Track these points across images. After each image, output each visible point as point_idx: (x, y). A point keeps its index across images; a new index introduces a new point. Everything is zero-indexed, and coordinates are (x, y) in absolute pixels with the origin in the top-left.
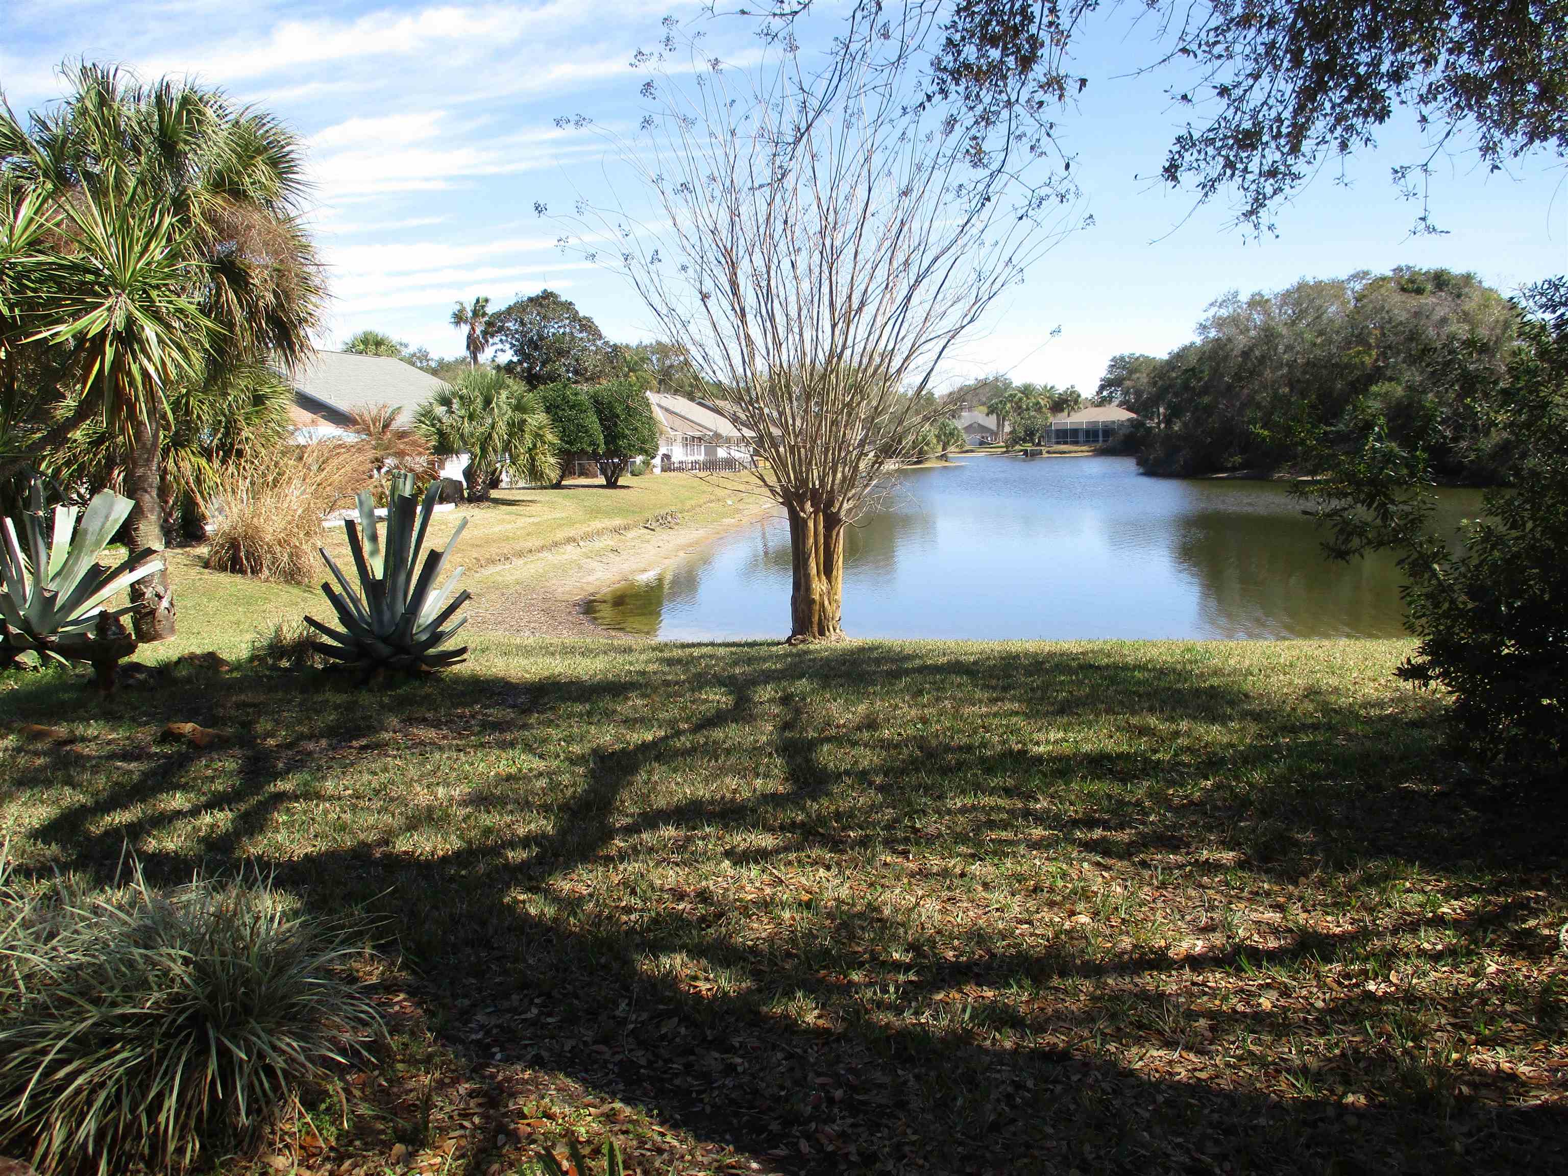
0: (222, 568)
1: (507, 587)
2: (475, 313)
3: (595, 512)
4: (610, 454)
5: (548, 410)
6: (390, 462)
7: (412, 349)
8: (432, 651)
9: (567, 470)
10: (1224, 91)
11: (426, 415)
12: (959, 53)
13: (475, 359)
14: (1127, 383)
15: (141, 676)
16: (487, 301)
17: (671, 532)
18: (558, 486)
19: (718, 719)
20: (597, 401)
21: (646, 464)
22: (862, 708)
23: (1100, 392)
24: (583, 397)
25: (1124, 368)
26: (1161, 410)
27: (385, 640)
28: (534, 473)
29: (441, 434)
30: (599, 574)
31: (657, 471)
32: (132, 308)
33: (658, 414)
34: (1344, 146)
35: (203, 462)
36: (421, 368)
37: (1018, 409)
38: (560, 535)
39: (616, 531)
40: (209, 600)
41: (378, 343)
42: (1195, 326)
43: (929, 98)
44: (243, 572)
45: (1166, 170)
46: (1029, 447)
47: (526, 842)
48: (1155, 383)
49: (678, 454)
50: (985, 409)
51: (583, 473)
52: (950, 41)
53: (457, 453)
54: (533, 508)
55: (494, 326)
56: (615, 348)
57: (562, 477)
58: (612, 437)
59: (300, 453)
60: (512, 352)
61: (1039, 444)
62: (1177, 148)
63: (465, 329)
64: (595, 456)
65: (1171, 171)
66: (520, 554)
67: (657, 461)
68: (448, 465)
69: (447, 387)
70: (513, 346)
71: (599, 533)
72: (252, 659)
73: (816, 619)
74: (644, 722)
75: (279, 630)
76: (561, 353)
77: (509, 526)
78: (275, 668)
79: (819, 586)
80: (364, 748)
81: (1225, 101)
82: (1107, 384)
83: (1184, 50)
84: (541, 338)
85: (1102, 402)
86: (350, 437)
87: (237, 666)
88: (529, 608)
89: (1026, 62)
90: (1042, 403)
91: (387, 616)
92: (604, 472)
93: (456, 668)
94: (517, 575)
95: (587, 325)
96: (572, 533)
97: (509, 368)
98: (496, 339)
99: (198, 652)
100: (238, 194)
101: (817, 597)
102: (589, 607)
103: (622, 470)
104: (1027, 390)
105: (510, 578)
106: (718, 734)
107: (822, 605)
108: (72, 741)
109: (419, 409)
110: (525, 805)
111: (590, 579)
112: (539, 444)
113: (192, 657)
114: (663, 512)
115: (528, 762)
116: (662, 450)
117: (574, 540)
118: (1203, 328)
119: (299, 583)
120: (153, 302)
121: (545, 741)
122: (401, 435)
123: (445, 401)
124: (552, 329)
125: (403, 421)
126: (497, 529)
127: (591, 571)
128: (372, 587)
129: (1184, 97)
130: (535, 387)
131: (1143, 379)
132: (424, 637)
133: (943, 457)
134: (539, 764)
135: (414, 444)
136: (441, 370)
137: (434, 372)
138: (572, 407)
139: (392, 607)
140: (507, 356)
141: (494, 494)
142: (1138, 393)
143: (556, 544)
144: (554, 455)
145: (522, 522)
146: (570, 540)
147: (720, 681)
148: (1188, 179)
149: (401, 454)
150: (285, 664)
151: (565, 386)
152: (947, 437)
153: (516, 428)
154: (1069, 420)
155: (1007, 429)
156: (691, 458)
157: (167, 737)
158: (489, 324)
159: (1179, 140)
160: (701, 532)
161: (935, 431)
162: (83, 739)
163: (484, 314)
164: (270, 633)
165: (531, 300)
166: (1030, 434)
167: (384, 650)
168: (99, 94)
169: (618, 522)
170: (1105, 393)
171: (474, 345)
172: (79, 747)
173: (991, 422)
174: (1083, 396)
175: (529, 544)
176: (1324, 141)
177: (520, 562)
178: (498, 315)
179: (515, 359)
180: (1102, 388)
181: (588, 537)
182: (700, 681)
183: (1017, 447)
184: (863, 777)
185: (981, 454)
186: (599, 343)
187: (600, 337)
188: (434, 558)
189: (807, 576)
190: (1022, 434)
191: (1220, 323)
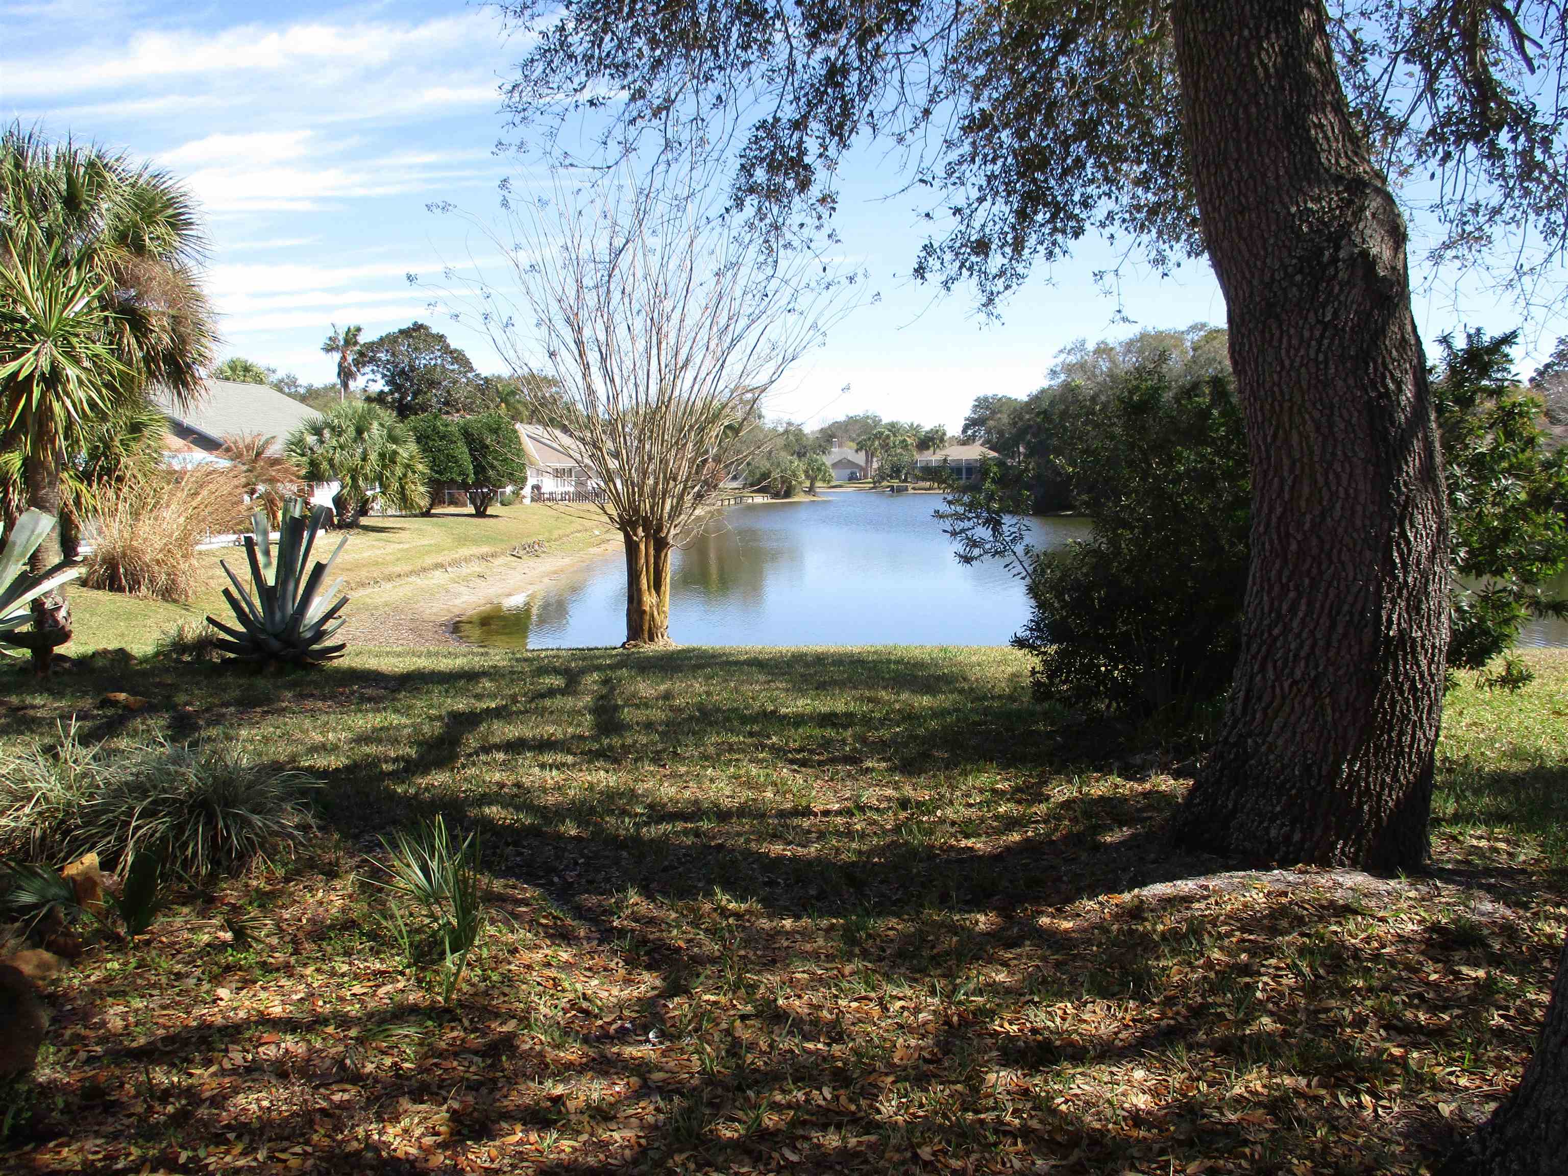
0: (98, 586)
1: (376, 608)
2: (347, 342)
3: (463, 540)
4: (478, 484)
5: (418, 441)
6: (261, 488)
7: (280, 374)
8: (316, 647)
9: (437, 498)
10: (957, 211)
11: (297, 444)
12: (751, 176)
13: (345, 385)
14: (991, 423)
15: (67, 665)
16: (359, 330)
17: (538, 560)
18: (427, 514)
19: (551, 692)
20: (466, 433)
21: (516, 494)
22: (663, 687)
23: (964, 431)
24: (452, 429)
25: (987, 408)
26: (1022, 449)
27: (276, 636)
28: (405, 501)
29: (313, 463)
30: (465, 598)
31: (527, 501)
32: (55, 353)
33: (529, 446)
34: (1050, 255)
35: (83, 487)
36: (289, 395)
37: (886, 447)
38: (429, 561)
39: (483, 558)
40: (92, 615)
41: (247, 369)
42: (1047, 371)
43: (727, 210)
44: (121, 589)
45: (916, 271)
46: (895, 483)
47: (396, 760)
48: (1015, 423)
49: (549, 485)
50: (854, 445)
51: (453, 502)
52: (742, 166)
53: (328, 480)
54: (403, 535)
55: (366, 356)
56: (486, 379)
57: (432, 506)
58: (480, 469)
59: (175, 477)
60: (383, 382)
61: (905, 481)
62: (923, 254)
63: (337, 356)
64: (465, 486)
65: (920, 271)
66: (389, 578)
67: (527, 491)
68: (317, 492)
69: (317, 416)
70: (384, 376)
71: (467, 560)
72: (157, 654)
73: (646, 627)
74: (493, 696)
75: (181, 629)
76: (433, 384)
77: (378, 552)
78: (178, 661)
79: (649, 599)
80: (266, 713)
81: (958, 217)
82: (972, 423)
83: (922, 181)
84: (413, 369)
85: (966, 441)
86: (224, 463)
87: (145, 660)
88: (397, 626)
89: (803, 185)
90: (909, 441)
91: (278, 616)
92: (473, 502)
93: (336, 663)
94: (385, 598)
95: (459, 358)
96: (440, 560)
97: (380, 398)
98: (367, 369)
99: (110, 647)
100: (139, 249)
101: (647, 609)
102: (456, 627)
103: (491, 499)
104: (893, 427)
105: (379, 601)
106: (548, 702)
107: (652, 615)
108: (25, 708)
109: (289, 437)
110: (395, 741)
111: (457, 602)
112: (410, 474)
113: (105, 652)
114: (530, 541)
115: (395, 719)
116: (531, 482)
117: (442, 566)
118: (1054, 373)
119: (175, 601)
120: (74, 348)
121: (410, 707)
122: (275, 462)
123: (317, 431)
124: (423, 361)
125: (275, 450)
126: (366, 555)
127: (458, 595)
128: (267, 593)
129: (927, 215)
130: (407, 417)
131: (1005, 419)
132: (308, 635)
133: (811, 490)
134: (404, 720)
135: (286, 471)
136: (310, 397)
137: (303, 399)
138: (442, 438)
139: (283, 608)
140: (379, 385)
141: (364, 521)
142: (1001, 433)
143: (424, 570)
144: (423, 484)
145: (392, 548)
146: (438, 566)
147: (556, 671)
148: (934, 278)
149: (272, 481)
150: (187, 658)
151: (436, 417)
152: (815, 473)
153: (388, 459)
154: (934, 458)
155: (875, 465)
156: (561, 489)
157: (106, 703)
158: (362, 354)
159: (925, 247)
160: (567, 560)
161: (803, 467)
162: (33, 707)
163: (356, 343)
164: (173, 632)
165: (401, 332)
166: (896, 471)
167: (275, 644)
168: (16, 158)
169: (485, 549)
170: (970, 432)
171: (345, 374)
172: (31, 712)
173: (860, 458)
174: (949, 434)
175: (398, 569)
176: (1035, 251)
177: (389, 586)
178: (370, 346)
179: (387, 389)
180: (966, 428)
181: (455, 563)
182: (542, 670)
183: (885, 483)
184: (649, 726)
185: (850, 489)
186: (470, 375)
187: (472, 369)
188: (319, 569)
189: (639, 590)
190: (888, 472)
191: (1069, 369)
